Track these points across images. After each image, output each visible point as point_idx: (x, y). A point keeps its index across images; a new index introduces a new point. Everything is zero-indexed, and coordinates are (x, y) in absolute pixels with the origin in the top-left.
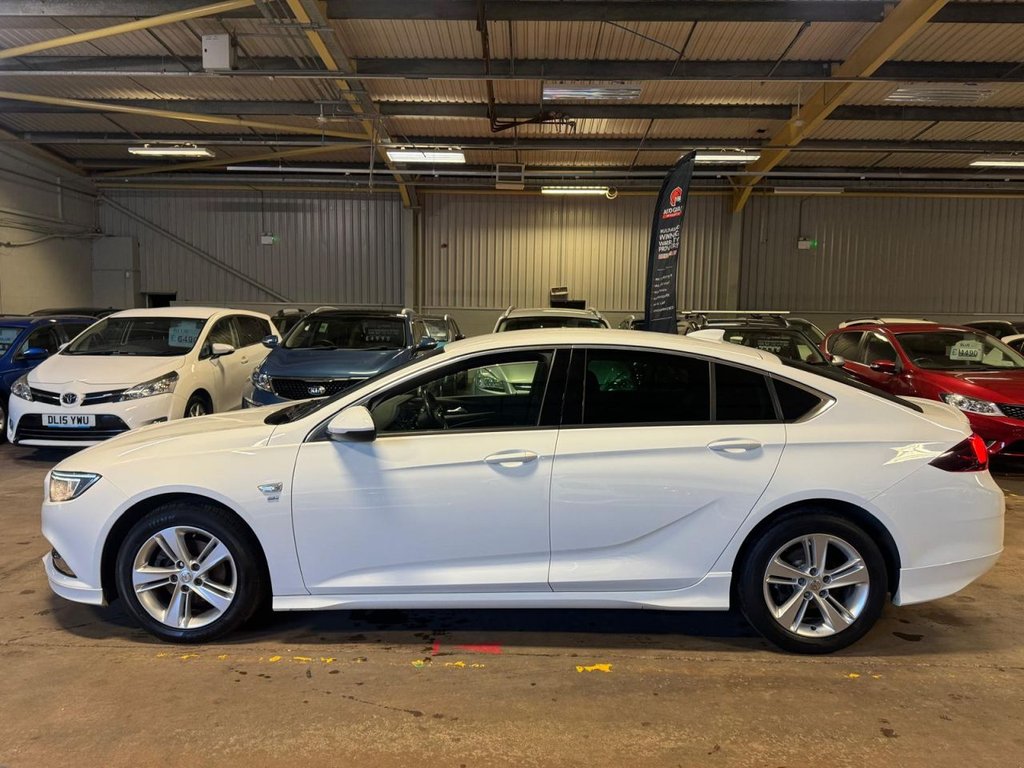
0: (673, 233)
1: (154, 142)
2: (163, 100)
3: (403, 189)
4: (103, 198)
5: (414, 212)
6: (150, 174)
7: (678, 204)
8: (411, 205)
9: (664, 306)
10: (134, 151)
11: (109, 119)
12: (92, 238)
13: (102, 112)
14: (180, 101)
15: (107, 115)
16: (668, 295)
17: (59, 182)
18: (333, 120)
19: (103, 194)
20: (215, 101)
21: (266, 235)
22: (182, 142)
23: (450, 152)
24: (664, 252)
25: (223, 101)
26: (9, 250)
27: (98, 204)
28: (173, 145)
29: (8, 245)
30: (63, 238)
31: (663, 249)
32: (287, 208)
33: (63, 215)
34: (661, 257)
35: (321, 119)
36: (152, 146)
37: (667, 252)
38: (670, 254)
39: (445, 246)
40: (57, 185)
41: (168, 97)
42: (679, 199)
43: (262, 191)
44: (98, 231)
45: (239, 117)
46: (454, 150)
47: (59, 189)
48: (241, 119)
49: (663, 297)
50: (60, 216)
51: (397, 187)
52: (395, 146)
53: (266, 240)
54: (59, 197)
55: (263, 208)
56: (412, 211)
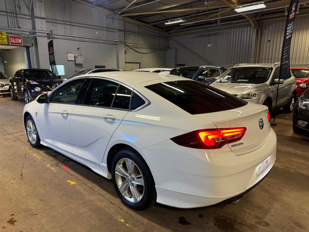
1: (171, 20)
2: (173, 7)
3: (251, 22)
4: (170, 38)
5: (257, 30)
6: (179, 29)
8: (255, 27)
10: (166, 24)
11: (162, 15)
12: (166, 50)
13: (160, 14)
14: (177, 6)
15: (162, 14)
17: (158, 35)
18: (210, 2)
19: (170, 37)
20: (185, 4)
21: (209, 44)
22: (177, 19)
23: (259, 4)
25: (187, 3)
26: (144, 54)
27: (169, 40)
28: (175, 20)
29: (144, 53)
30: (158, 50)
32: (216, 34)
33: (159, 44)
34: (287, 38)
35: (206, 3)
36: (171, 21)
37: (289, 35)
39: (269, 41)
40: (157, 36)
41: (174, 6)
43: (209, 30)
44: (169, 47)
45: (192, 7)
46: (261, 3)
47: (158, 37)
48: (192, 8)
50: (158, 44)
51: (248, 21)
52: (239, 7)
53: (209, 46)
54: (158, 39)
55: (209, 35)
56: (256, 29)
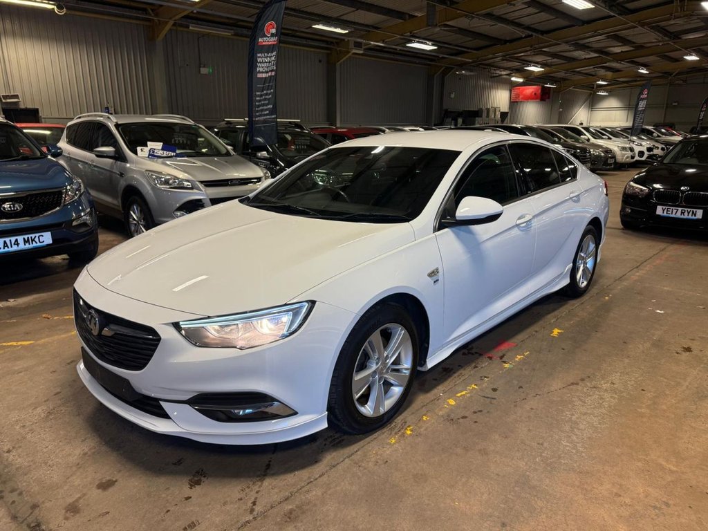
0: (270, 57)
7: (272, 35)
9: (267, 115)
16: (270, 106)
24: (263, 73)
31: (261, 70)
34: (259, 75)
37: (267, 72)
38: (270, 74)
42: (274, 31)
49: (265, 108)
